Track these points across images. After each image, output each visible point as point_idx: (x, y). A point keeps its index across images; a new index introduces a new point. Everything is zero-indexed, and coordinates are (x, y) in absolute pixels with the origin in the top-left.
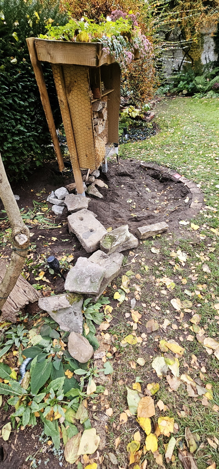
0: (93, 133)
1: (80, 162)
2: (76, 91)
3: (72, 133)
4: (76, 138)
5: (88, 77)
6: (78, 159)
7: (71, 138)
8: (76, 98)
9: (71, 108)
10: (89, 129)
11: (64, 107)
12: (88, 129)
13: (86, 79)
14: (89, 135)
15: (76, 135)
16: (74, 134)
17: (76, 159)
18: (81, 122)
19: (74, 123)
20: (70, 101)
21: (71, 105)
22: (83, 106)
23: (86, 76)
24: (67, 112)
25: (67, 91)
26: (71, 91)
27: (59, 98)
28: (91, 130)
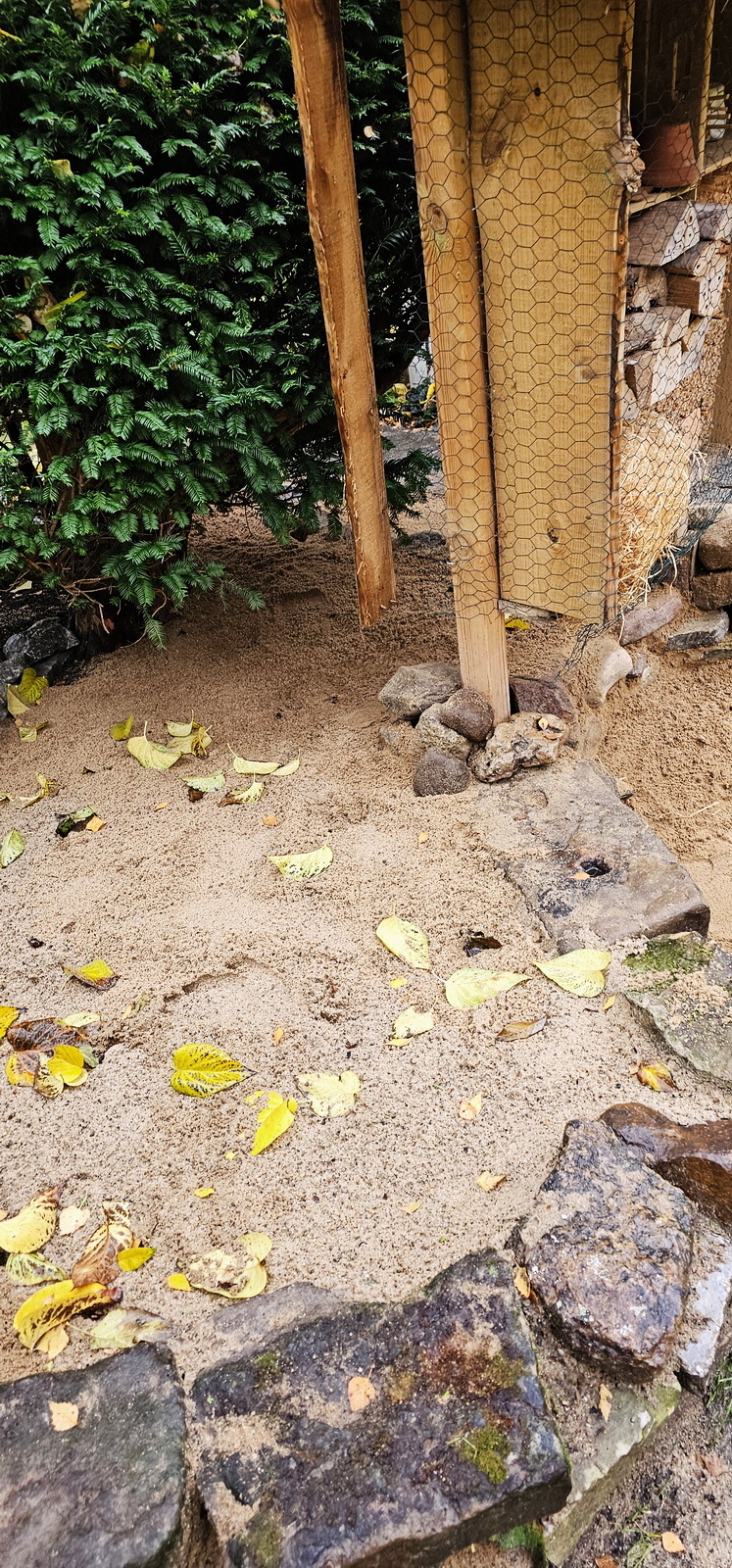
0: (614, 400)
1: (505, 569)
2: (532, 147)
3: (479, 397)
4: (499, 425)
5: (621, 55)
6: (497, 551)
7: (468, 423)
8: (527, 192)
9: (491, 250)
10: (591, 376)
11: (445, 241)
12: (584, 374)
13: (610, 71)
14: (582, 414)
15: (499, 410)
16: (488, 402)
17: (484, 548)
18: (542, 334)
19: (496, 337)
20: (486, 210)
21: (490, 231)
22: (566, 240)
23: (611, 54)
24: (466, 272)
25: (477, 147)
26: (500, 146)
27: (422, 191)
28: (603, 384)
